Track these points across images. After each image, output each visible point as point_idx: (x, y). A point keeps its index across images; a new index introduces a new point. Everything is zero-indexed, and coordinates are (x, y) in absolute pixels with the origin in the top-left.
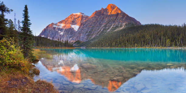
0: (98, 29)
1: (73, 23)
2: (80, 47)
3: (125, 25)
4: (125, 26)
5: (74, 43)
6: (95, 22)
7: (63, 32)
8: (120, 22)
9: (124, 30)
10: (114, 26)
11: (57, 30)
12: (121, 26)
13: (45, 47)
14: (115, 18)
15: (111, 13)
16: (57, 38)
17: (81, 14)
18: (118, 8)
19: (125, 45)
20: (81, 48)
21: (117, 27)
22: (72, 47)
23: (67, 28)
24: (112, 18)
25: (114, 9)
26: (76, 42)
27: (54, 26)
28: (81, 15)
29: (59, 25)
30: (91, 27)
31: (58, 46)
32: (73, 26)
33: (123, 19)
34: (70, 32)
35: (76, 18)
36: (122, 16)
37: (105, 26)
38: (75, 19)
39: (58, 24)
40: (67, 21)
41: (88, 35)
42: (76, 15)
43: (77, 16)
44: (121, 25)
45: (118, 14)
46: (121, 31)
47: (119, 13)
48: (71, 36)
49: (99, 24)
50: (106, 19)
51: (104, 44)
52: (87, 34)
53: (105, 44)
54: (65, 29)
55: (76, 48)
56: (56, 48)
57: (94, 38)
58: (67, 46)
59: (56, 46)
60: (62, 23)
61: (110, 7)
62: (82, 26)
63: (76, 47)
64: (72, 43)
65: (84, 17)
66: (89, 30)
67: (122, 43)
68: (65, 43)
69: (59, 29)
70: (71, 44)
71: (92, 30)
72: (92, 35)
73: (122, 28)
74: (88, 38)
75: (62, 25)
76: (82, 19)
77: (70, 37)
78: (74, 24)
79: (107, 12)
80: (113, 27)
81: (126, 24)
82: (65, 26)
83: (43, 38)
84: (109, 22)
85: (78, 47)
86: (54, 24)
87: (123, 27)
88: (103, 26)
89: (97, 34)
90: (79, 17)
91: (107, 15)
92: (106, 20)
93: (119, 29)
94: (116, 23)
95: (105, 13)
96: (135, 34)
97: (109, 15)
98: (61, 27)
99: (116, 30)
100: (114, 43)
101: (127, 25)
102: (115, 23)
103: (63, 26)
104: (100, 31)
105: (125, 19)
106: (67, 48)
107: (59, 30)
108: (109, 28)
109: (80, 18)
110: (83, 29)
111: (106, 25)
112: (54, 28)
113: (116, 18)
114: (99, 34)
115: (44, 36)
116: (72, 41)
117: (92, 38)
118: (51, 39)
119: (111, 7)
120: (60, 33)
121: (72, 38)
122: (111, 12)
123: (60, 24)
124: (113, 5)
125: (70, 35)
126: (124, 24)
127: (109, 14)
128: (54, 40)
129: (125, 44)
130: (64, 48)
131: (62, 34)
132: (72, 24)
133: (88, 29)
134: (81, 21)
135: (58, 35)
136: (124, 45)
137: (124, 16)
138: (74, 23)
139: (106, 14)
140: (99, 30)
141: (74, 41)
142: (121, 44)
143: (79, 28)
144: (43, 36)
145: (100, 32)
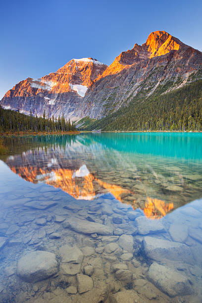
0: (128, 92)
1: (76, 79)
2: (91, 131)
3: (190, 76)
4: (189, 80)
5: (79, 123)
6: (120, 78)
7: (54, 100)
8: (177, 71)
9: (186, 89)
10: (163, 84)
11: (41, 95)
12: (180, 81)
13: (13, 132)
14: (165, 65)
15: (156, 53)
16: (40, 111)
17: (92, 60)
18: (173, 38)
19: (187, 125)
20: (93, 132)
21: (170, 84)
22: (73, 130)
23: (63, 91)
24: (157, 65)
25: (163, 42)
26: (82, 121)
27: (34, 86)
28: (92, 64)
29: (45, 84)
30: (114, 87)
31: (44, 129)
32: (75, 88)
33: (185, 63)
34: (68, 101)
35: (82, 70)
36: (182, 57)
37: (143, 85)
38: (79, 71)
39: (43, 81)
40: (62, 75)
41: (107, 106)
42: (81, 63)
43: (84, 65)
44: (179, 78)
45: (172, 54)
46: (178, 93)
47: (175, 51)
48: (73, 107)
49: (130, 81)
50: (146, 68)
51: (139, 124)
52: (104, 103)
53: (141, 124)
54: (58, 92)
55: (82, 132)
56: (41, 134)
57: (118, 112)
58: (63, 128)
59: (39, 128)
60: (50, 79)
61: (153, 40)
62: (94, 87)
63: (82, 129)
64: (73, 122)
65: (98, 68)
66: (109, 95)
67: (180, 121)
68: (60, 123)
69: (46, 93)
70: (71, 124)
71: (115, 94)
72: (115, 105)
73: (181, 86)
74: (106, 111)
75: (52, 85)
76: (93, 73)
77: (70, 111)
78: (76, 84)
79: (147, 53)
80: (160, 86)
82: (58, 87)
83: (9, 111)
84: (150, 76)
85: (86, 129)
86: (32, 82)
87: (185, 82)
88: (137, 84)
89: (126, 102)
90: (87, 67)
91: (148, 59)
92: (145, 71)
93: (174, 89)
94: (167, 77)
95: (142, 56)
97: (151, 60)
98: (49, 89)
99: (166, 92)
100: (161, 122)
102: (165, 77)
103: (55, 87)
104: (131, 96)
105: (189, 64)
106: (63, 133)
107: (45, 95)
108: (150, 89)
109: (89, 70)
110: (95, 94)
111: (145, 82)
112: (35, 90)
113: (168, 63)
114: (128, 102)
115: (11, 106)
116: (72, 119)
117: (115, 111)
118: (28, 113)
119: (157, 39)
120: (49, 100)
121: (73, 113)
122: (155, 50)
123: (46, 82)
124: (161, 32)
125: (69, 106)
126: (187, 75)
127: (152, 56)
129: (187, 121)
130: (56, 134)
131: (53, 104)
132: (73, 83)
133: (107, 92)
134: (91, 76)
135: (44, 106)
136: (184, 124)
137: (188, 56)
138: (77, 81)
139: (146, 58)
140: (130, 94)
141: (79, 119)
142: (176, 122)
143: (88, 91)
144: (8, 108)
145: (132, 98)
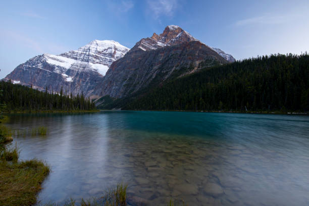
0: (147, 74)
1: (97, 59)
2: (111, 109)
3: (199, 64)
4: (199, 67)
5: (98, 101)
6: (140, 61)
7: (73, 77)
8: (190, 59)
9: (197, 75)
10: (178, 69)
11: (58, 71)
12: (192, 68)
16: (57, 88)
21: (183, 69)
24: (173, 52)
26: (101, 99)
30: (134, 69)
35: (103, 51)
37: (161, 68)
40: (83, 54)
41: (127, 86)
44: (191, 65)
46: (191, 77)
48: (92, 86)
49: (149, 65)
52: (124, 83)
54: (77, 70)
55: (101, 110)
57: (138, 92)
58: (81, 106)
62: (115, 67)
63: (102, 108)
64: (93, 100)
66: (129, 76)
69: (63, 70)
70: (91, 102)
71: (135, 75)
72: (135, 86)
73: (193, 71)
74: (126, 91)
77: (89, 89)
80: (175, 70)
81: (202, 62)
84: (167, 61)
85: (106, 108)
87: (196, 68)
88: (155, 68)
90: (108, 49)
93: (187, 73)
94: (181, 63)
96: (220, 82)
99: (180, 76)
101: (202, 66)
104: (150, 77)
107: (62, 72)
108: (167, 72)
110: (116, 73)
111: (163, 66)
113: (182, 51)
114: (148, 83)
116: (92, 97)
117: (135, 91)
118: (42, 90)
120: (67, 77)
121: (93, 91)
125: (89, 84)
126: (198, 62)
128: (49, 92)
129: (199, 102)
131: (71, 81)
132: (94, 62)
133: (128, 73)
135: (61, 83)
136: (197, 105)
137: (198, 48)
140: (149, 75)
141: (98, 97)
143: (109, 70)
145: (151, 79)
